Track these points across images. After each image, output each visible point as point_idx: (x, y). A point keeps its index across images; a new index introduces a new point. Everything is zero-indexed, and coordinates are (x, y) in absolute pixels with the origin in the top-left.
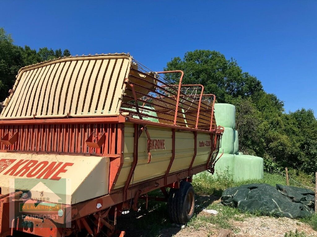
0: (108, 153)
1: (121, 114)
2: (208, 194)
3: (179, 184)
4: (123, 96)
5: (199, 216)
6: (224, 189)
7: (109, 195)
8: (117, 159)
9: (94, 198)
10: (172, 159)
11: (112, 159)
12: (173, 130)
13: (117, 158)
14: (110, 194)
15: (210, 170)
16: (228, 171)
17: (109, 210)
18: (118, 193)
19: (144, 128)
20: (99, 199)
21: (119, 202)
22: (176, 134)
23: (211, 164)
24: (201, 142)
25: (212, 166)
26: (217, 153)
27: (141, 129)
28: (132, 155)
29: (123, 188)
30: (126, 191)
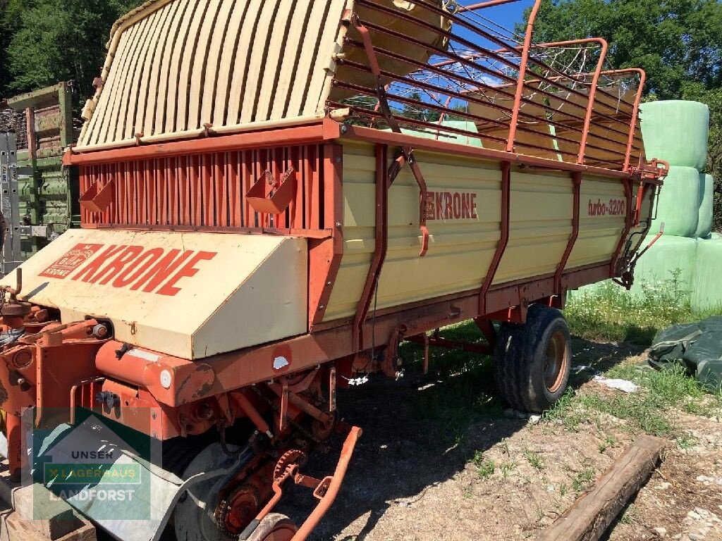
0: (304, 227)
1: (330, 117)
2: (616, 338)
3: (524, 311)
4: (337, 61)
5: (581, 393)
6: (662, 325)
7: (309, 335)
8: (325, 242)
9: (265, 344)
10: (501, 246)
11: (312, 243)
12: (505, 166)
13: (325, 239)
14: (315, 334)
15: (619, 279)
16: (675, 281)
17: (314, 373)
18: (337, 333)
19: (406, 159)
20: (281, 346)
21: (340, 354)
22: (514, 176)
23: (624, 262)
24: (595, 201)
25: (625, 268)
26: (645, 232)
27: (398, 160)
28: (370, 233)
29: (352, 319)
30: (360, 327)
